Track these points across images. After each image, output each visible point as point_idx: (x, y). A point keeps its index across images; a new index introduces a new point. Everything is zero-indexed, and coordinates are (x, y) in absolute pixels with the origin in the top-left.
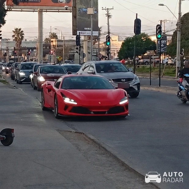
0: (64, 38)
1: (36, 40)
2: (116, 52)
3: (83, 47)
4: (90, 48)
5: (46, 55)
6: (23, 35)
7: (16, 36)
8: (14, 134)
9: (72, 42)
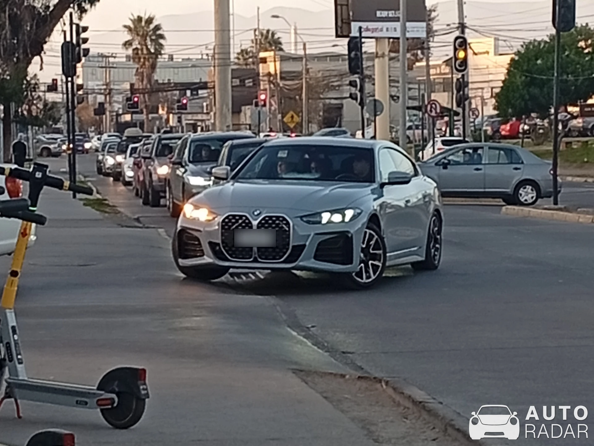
0: (305, 49)
1: (207, 55)
2: (487, 95)
3: (371, 78)
4: (398, 82)
5: (243, 108)
6: (161, 41)
7: (136, 45)
8: (146, 389)
9: (335, 60)
